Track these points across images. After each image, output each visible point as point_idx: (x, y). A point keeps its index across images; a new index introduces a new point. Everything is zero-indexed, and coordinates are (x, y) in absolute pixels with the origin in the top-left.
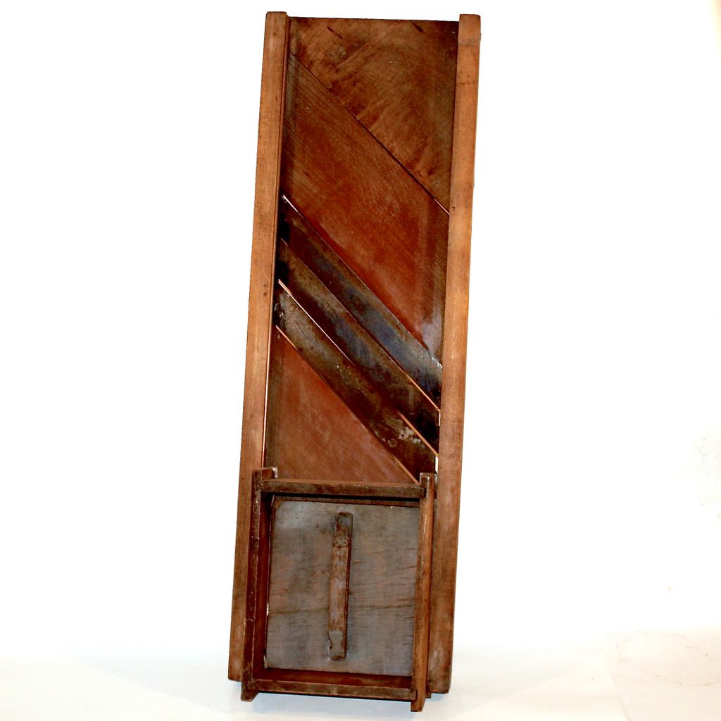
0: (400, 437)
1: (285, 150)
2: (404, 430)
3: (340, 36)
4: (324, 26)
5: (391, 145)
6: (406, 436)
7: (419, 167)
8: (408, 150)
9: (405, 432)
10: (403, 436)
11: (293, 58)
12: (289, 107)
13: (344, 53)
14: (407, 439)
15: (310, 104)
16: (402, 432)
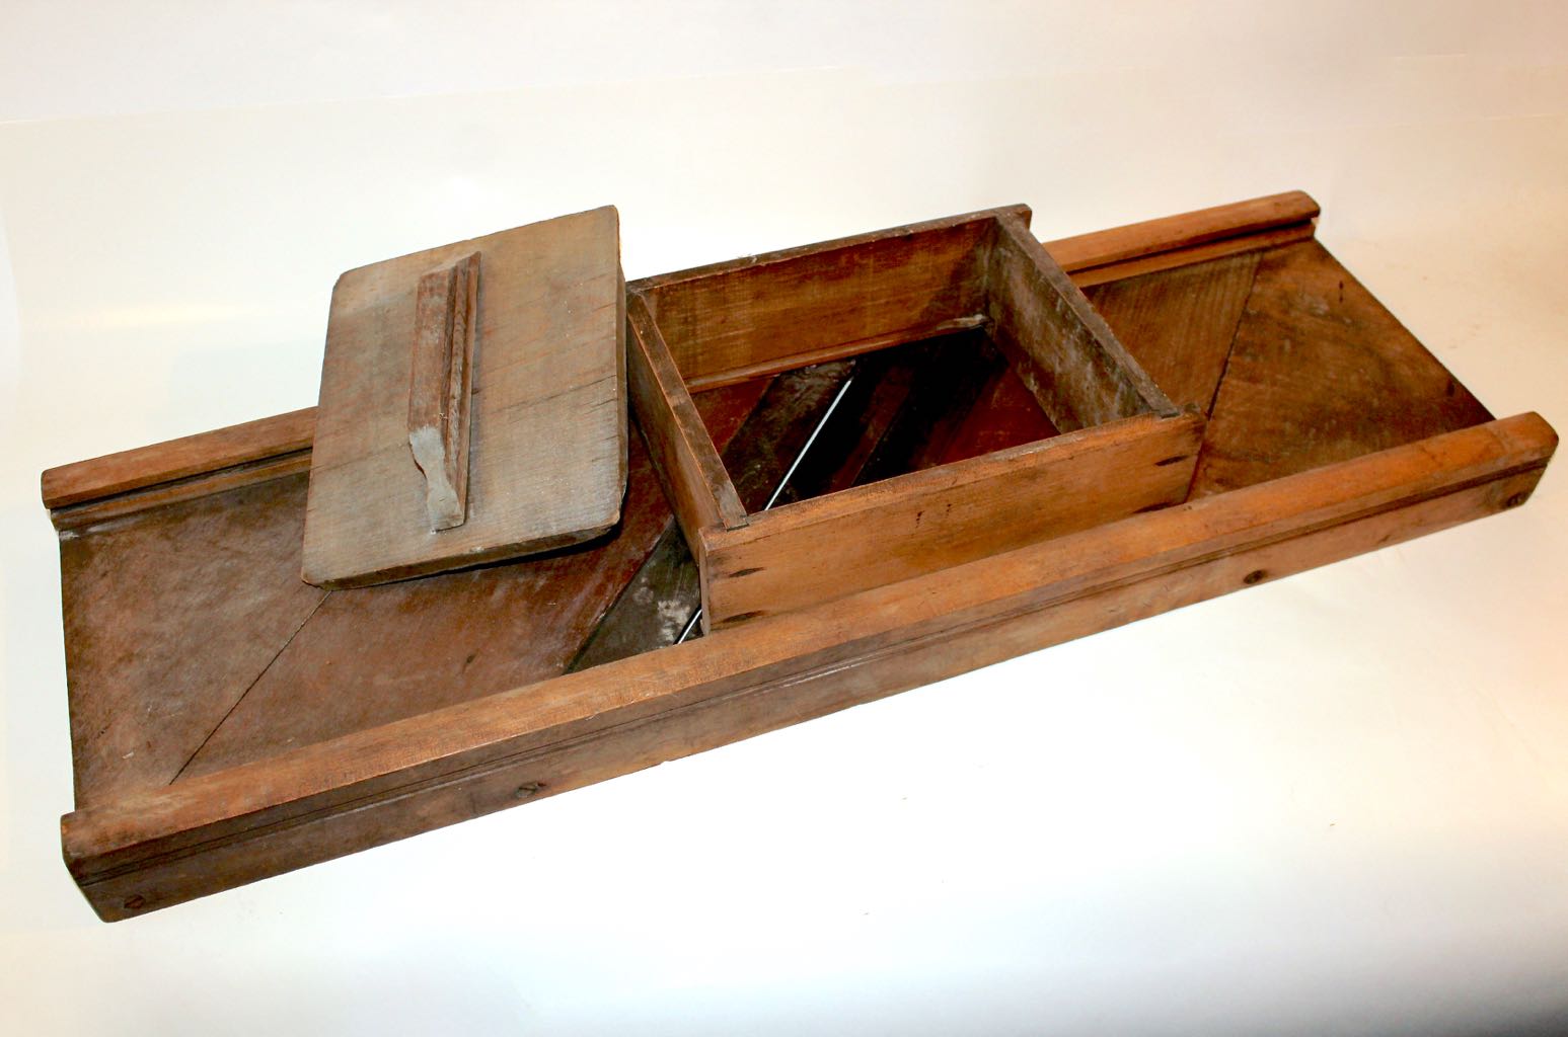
0: (661, 605)
1: (1102, 290)
2: (682, 605)
3: (1341, 299)
4: (1337, 278)
5: (1224, 414)
6: (669, 614)
7: (1221, 463)
8: (1234, 441)
9: (676, 609)
10: (667, 607)
11: (1257, 258)
12: (1176, 275)
13: (1321, 312)
14: (665, 617)
15: (1202, 296)
16: (673, 604)
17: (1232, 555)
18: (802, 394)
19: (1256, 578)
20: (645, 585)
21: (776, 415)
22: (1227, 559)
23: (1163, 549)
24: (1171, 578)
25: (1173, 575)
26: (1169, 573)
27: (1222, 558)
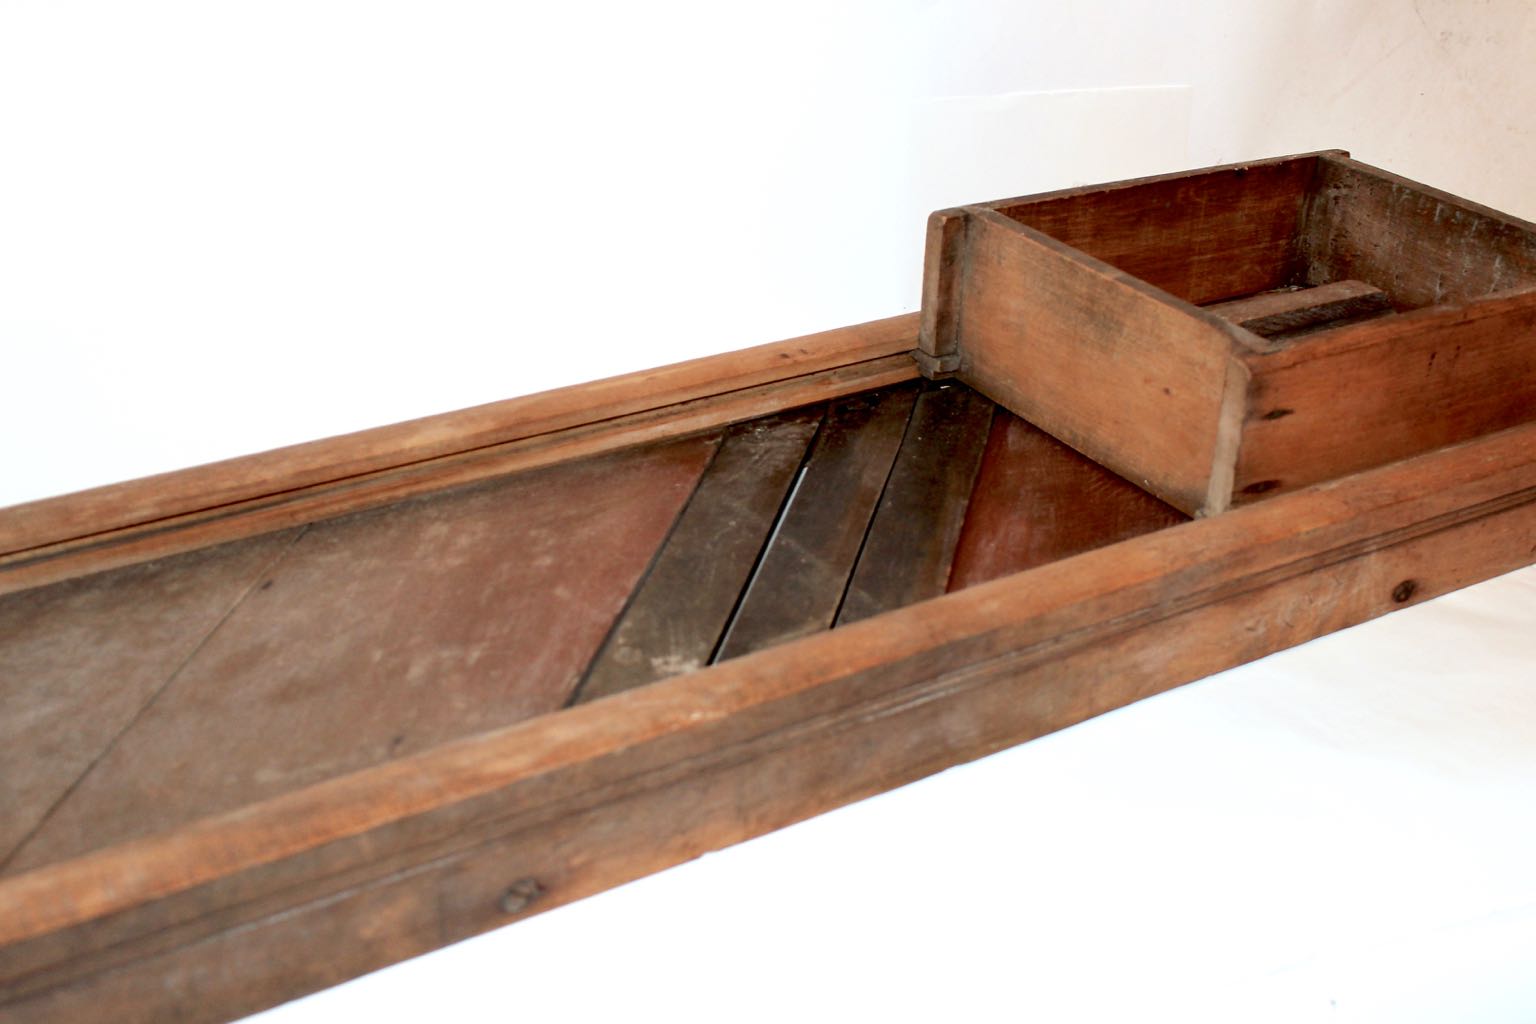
0: (656, 662)
17: (1379, 550)
18: (761, 457)
19: (1406, 594)
20: (625, 645)
21: (735, 477)
22: (1373, 557)
23: (1304, 528)
24: (1311, 581)
25: (1314, 576)
26: (1311, 571)
27: (1368, 553)
